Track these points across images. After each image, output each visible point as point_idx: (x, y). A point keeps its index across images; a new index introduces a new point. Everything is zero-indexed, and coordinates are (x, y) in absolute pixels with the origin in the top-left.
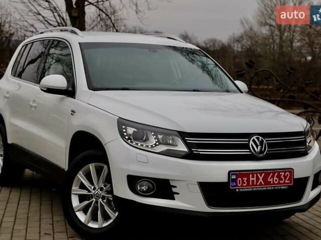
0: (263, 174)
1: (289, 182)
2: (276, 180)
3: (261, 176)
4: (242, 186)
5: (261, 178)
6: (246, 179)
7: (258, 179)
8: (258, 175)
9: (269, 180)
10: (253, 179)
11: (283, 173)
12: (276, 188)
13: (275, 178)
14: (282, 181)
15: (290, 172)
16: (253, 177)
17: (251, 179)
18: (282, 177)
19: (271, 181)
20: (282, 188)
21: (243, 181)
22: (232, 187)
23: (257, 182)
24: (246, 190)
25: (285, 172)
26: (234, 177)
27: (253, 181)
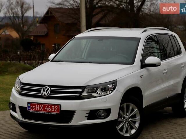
0: (43, 106)
1: (57, 111)
2: (50, 110)
3: (41, 106)
4: (33, 110)
5: (41, 107)
6: (34, 107)
7: (40, 108)
8: (40, 105)
9: (46, 109)
10: (38, 107)
11: (54, 107)
12: (50, 113)
13: (49, 109)
14: (53, 110)
15: (58, 106)
16: (38, 106)
17: (37, 107)
18: (53, 108)
19: (47, 110)
20: (53, 114)
21: (33, 107)
22: (28, 109)
23: (40, 109)
24: (34, 112)
25: (55, 106)
26: (29, 105)
27: (38, 108)
